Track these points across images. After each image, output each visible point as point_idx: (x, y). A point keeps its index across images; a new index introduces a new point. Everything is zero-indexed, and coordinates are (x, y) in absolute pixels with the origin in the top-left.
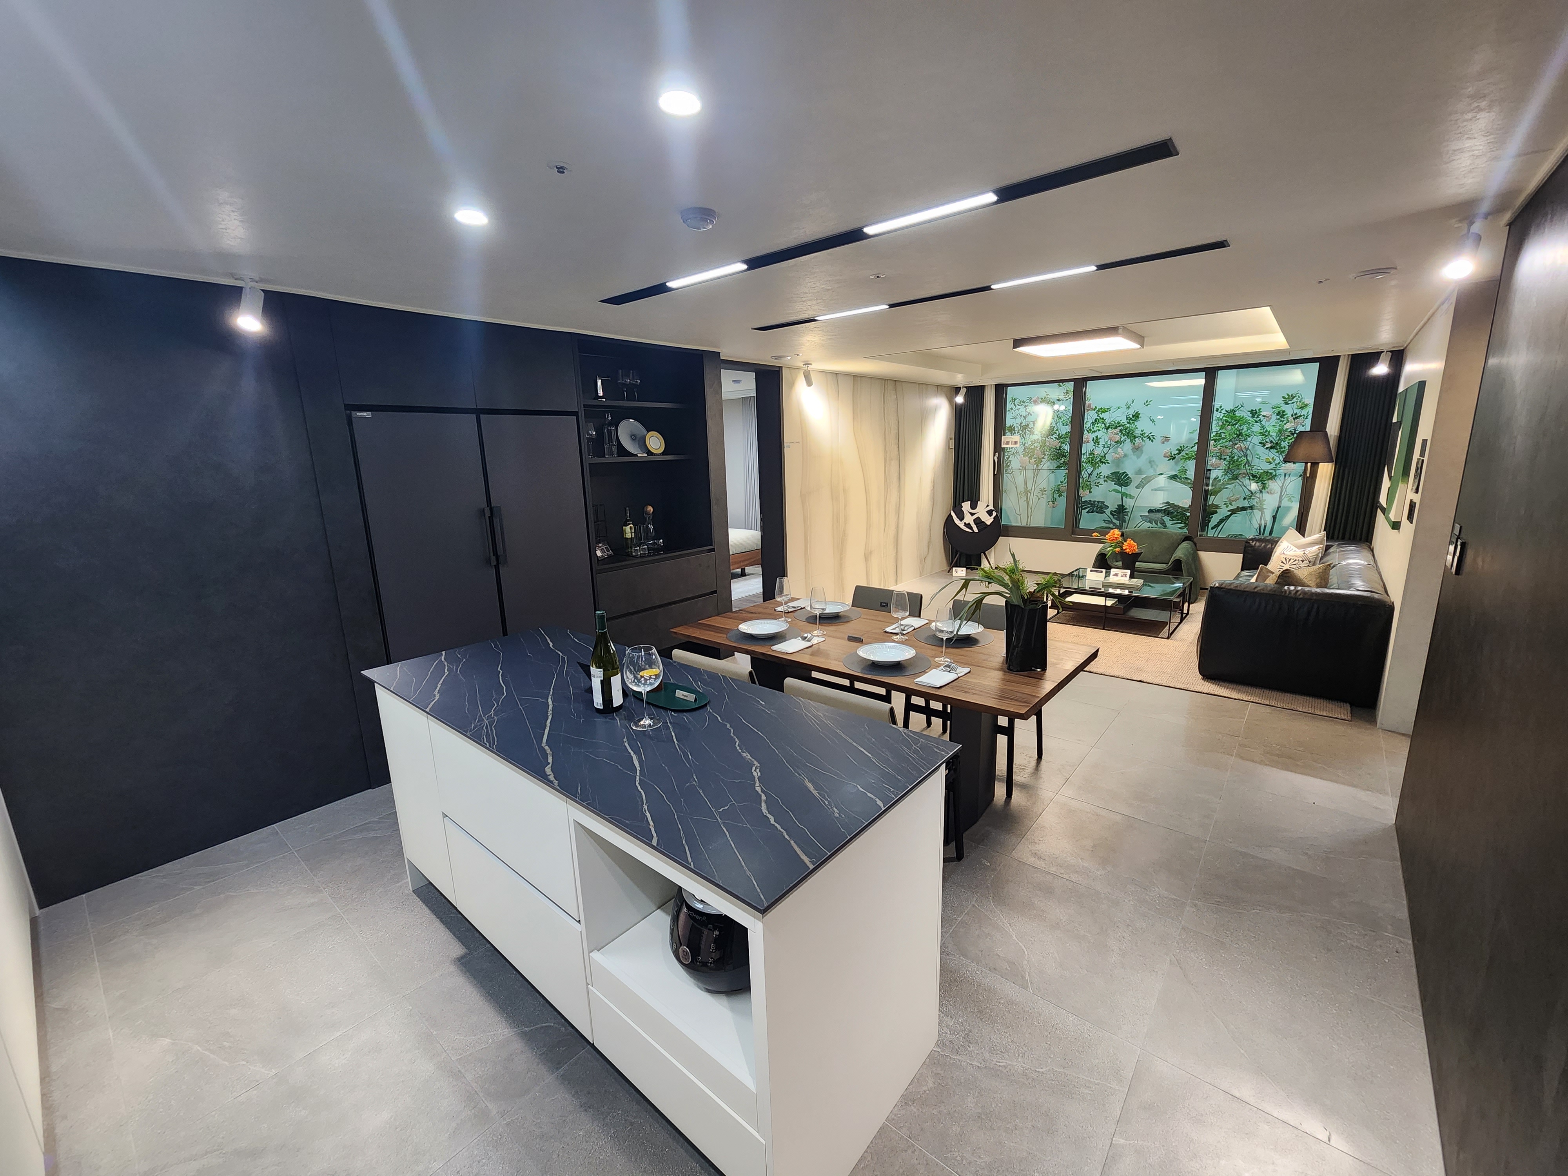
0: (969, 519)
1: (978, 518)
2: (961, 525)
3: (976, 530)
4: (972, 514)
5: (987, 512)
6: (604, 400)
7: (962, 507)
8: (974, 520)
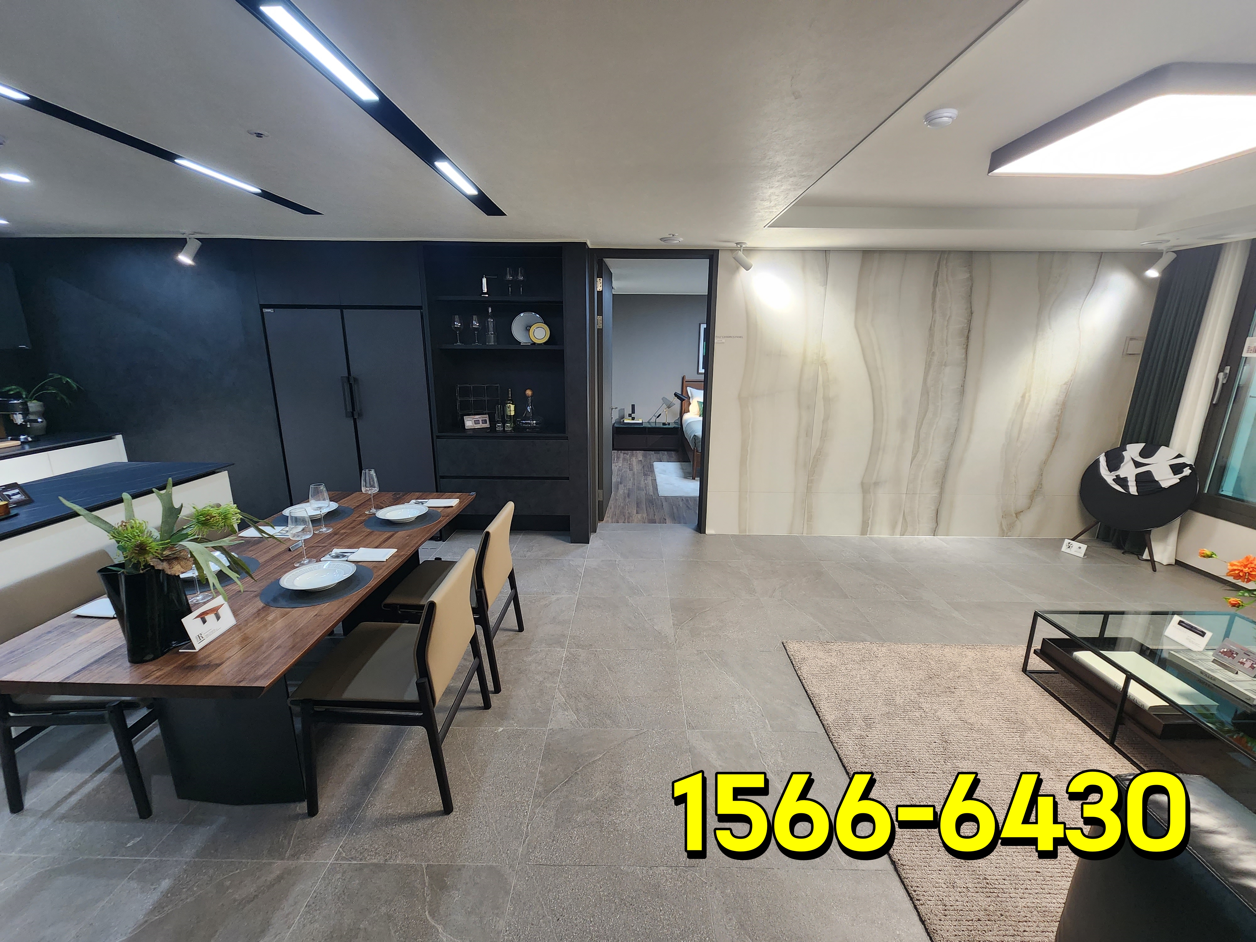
0: (1128, 471)
1: (1149, 473)
2: (1108, 477)
3: (1133, 490)
4: (1137, 465)
5: (1172, 466)
6: (487, 296)
7: (1126, 450)
8: (1137, 475)
